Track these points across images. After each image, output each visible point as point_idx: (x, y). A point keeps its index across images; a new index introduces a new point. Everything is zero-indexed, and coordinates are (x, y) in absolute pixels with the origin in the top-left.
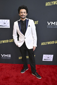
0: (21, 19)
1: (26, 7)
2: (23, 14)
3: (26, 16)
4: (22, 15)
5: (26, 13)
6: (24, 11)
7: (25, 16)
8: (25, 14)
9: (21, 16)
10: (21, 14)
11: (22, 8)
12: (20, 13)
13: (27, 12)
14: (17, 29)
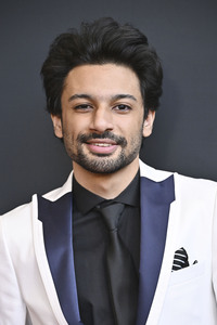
0: (76, 172)
1: (143, 40)
2: (102, 124)
3: (133, 145)
4: (96, 134)
5: (139, 109)
6: (110, 80)
7: (121, 142)
8: (133, 125)
9: (84, 140)
10: (82, 122)
11: (93, 47)
12: (68, 113)
13: (151, 100)
14: (36, 302)
